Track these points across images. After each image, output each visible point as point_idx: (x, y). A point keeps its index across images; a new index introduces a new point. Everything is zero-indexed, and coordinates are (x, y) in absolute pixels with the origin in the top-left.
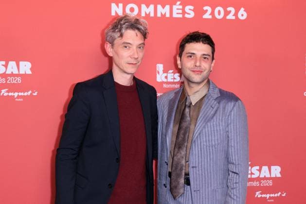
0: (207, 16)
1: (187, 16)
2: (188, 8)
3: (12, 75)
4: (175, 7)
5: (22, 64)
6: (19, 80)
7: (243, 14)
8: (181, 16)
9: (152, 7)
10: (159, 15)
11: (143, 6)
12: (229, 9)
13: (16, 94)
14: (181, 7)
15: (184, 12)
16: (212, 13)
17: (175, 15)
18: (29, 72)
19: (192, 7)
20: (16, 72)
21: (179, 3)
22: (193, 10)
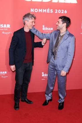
0: (56, 12)
1: (51, 12)
2: (51, 10)
3: (5, 28)
4: (48, 10)
5: (8, 25)
6: (7, 29)
7: (66, 12)
8: (49, 12)
9: (41, 10)
10: (43, 12)
11: (39, 10)
12: (62, 10)
13: (6, 33)
14: (49, 10)
15: (50, 11)
16: (58, 12)
17: (48, 12)
18: (9, 27)
19: (52, 10)
20: (6, 27)
21: (49, 8)
22: (53, 11)
